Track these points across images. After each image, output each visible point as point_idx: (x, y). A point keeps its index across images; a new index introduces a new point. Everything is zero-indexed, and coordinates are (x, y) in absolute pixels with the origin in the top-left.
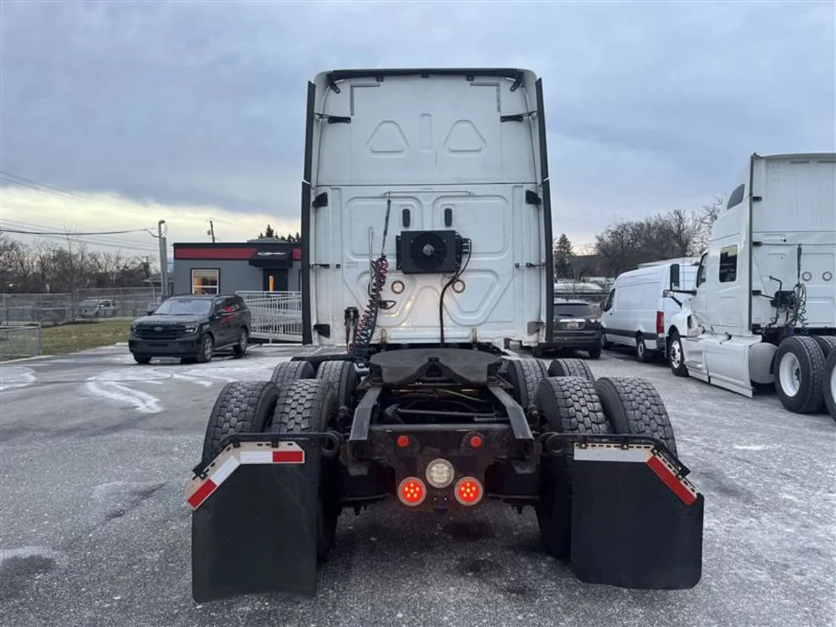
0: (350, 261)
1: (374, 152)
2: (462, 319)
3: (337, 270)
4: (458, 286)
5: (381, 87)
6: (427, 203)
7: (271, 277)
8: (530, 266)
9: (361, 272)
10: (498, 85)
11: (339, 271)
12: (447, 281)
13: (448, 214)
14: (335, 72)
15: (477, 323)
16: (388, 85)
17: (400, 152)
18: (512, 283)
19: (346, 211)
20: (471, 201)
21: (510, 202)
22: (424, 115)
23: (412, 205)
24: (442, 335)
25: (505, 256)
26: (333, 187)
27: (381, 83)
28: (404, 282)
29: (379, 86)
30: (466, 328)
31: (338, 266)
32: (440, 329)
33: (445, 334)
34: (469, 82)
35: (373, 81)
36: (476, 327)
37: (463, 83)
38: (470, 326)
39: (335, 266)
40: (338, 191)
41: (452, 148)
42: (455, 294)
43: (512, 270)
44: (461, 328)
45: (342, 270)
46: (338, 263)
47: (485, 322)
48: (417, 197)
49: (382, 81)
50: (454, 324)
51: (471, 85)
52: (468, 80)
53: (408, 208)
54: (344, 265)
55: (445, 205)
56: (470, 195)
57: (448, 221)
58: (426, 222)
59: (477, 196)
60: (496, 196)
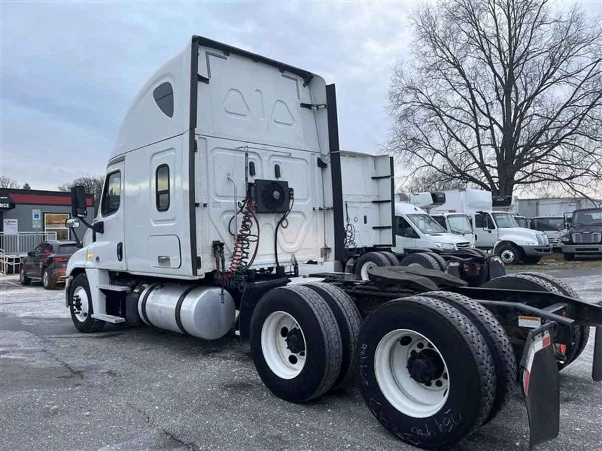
0: (214, 202)
1: (228, 112)
2: (287, 248)
3: (204, 208)
4: (285, 224)
5: (228, 61)
6: (265, 159)
8: (320, 209)
9: (223, 211)
10: (297, 80)
11: (206, 209)
12: (278, 220)
13: (277, 168)
14: (199, 37)
15: (295, 250)
16: (231, 59)
17: (245, 115)
19: (210, 158)
20: (289, 161)
21: (310, 164)
22: (257, 90)
23: (254, 159)
25: (308, 202)
26: (201, 136)
27: (228, 57)
29: (226, 58)
31: (205, 205)
32: (275, 256)
33: (278, 259)
34: (281, 74)
35: (221, 54)
36: (295, 255)
37: (275, 74)
38: (292, 252)
39: (203, 205)
40: (204, 140)
41: (276, 120)
42: (283, 229)
43: (311, 212)
44: (287, 255)
45: (209, 208)
46: (205, 203)
47: (298, 250)
48: (258, 152)
49: (228, 55)
50: (283, 252)
51: (283, 75)
52: (281, 72)
53: (253, 161)
54: (210, 205)
55: (274, 162)
56: (290, 156)
57: (278, 174)
58: (265, 173)
59: (292, 158)
60: (303, 159)
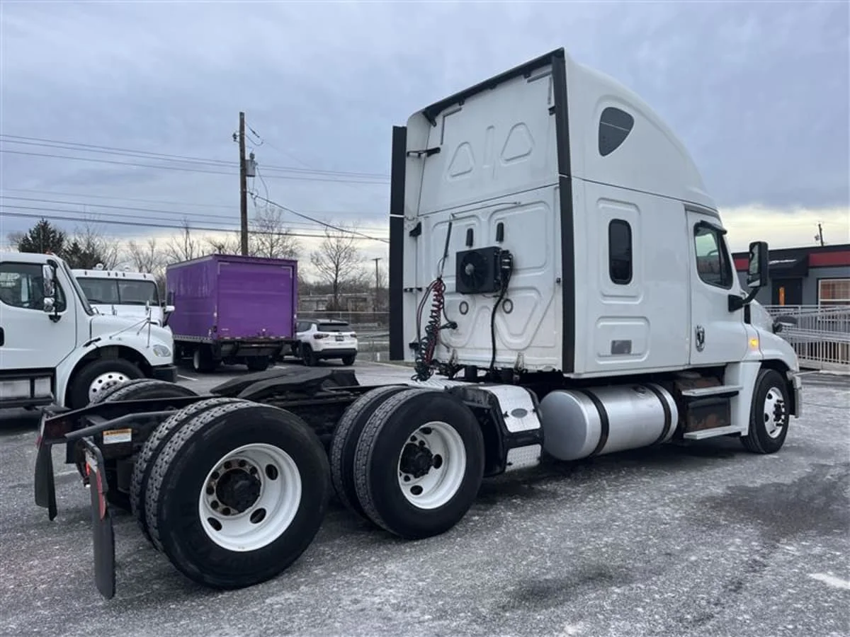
1: (453, 176)
2: (511, 343)
4: (508, 307)
5: (463, 109)
6: (485, 220)
7: (782, 290)
12: (496, 300)
13: (501, 228)
15: (523, 347)
17: (469, 171)
18: (553, 302)
19: (431, 237)
20: (518, 212)
21: (552, 208)
22: (489, 128)
23: (473, 224)
24: (494, 358)
25: (547, 270)
26: (425, 216)
27: (462, 106)
28: (468, 302)
29: (460, 109)
30: (514, 352)
32: (491, 351)
34: (526, 80)
35: (457, 106)
36: (522, 352)
37: (522, 83)
38: (516, 350)
39: (426, 288)
40: (428, 219)
41: (508, 158)
42: (504, 314)
43: (552, 286)
44: (510, 352)
47: (528, 347)
48: (475, 214)
49: (463, 103)
50: (505, 348)
51: (529, 81)
52: (527, 77)
53: (472, 227)
55: (497, 220)
56: (517, 205)
57: (500, 236)
58: (484, 240)
59: (523, 206)
60: (539, 202)
